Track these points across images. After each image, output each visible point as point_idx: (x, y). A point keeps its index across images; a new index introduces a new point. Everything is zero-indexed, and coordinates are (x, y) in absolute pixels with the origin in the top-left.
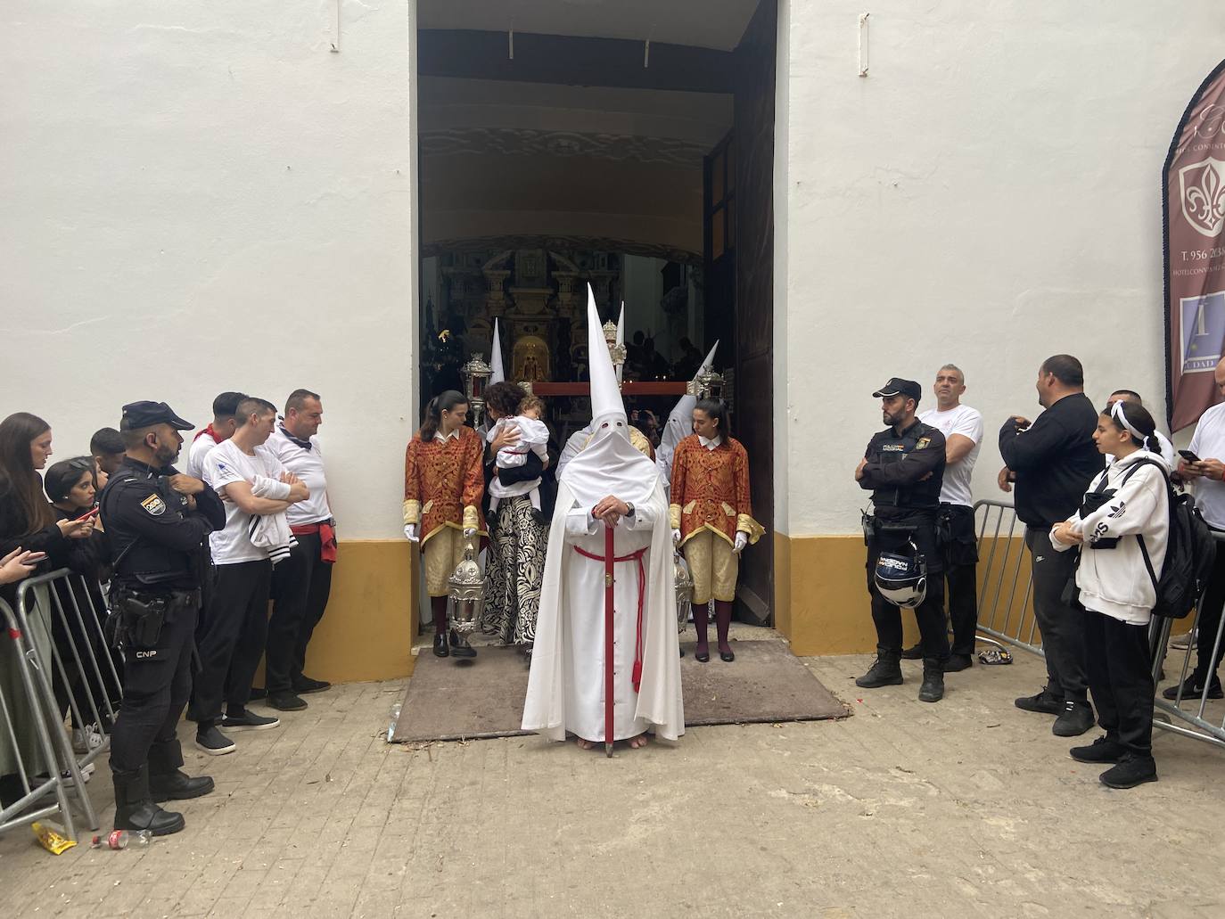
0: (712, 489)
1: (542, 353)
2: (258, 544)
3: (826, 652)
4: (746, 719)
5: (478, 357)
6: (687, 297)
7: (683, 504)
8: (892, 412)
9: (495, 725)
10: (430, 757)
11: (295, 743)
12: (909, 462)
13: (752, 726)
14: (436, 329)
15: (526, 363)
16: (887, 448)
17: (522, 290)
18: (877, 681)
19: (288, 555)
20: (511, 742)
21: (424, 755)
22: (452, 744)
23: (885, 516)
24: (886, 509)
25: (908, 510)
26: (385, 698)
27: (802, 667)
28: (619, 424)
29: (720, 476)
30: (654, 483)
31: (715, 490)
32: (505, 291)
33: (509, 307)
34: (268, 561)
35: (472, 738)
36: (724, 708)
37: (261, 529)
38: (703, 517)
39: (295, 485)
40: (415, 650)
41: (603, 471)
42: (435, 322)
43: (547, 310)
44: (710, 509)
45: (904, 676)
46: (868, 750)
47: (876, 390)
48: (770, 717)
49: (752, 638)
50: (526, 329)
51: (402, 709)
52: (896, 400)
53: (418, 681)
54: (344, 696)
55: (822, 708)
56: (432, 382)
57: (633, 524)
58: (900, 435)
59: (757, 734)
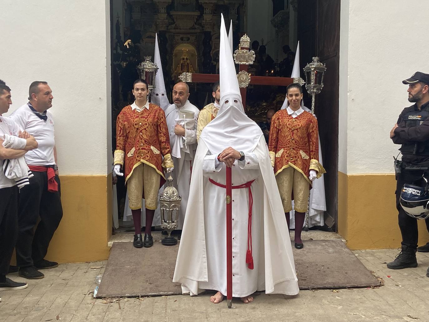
0: (294, 141)
1: (193, 55)
2: (9, 177)
3: (369, 248)
4: (316, 287)
5: (149, 58)
6: (289, 18)
7: (276, 151)
8: (413, 93)
9: (159, 289)
10: (120, 306)
11: (37, 298)
12: (424, 126)
13: (319, 291)
14: (122, 39)
15: (182, 62)
16: (411, 117)
17: (179, 13)
18: (400, 265)
19: (28, 183)
20: (169, 299)
21: (116, 305)
22: (133, 299)
23: (408, 161)
24: (409, 156)
25: (423, 157)
26: (92, 272)
27: (353, 256)
28: (235, 101)
29: (299, 134)
30: (258, 140)
31: (296, 142)
32: (168, 13)
33: (170, 24)
34: (15, 187)
35: (145, 296)
36: (302, 280)
37: (11, 168)
38: (288, 159)
39: (28, 139)
40: (110, 243)
41: (226, 132)
42: (122, 35)
43: (197, 26)
44: (292, 154)
45: (418, 262)
46: (391, 306)
47: (405, 79)
48: (332, 286)
49: (322, 238)
50: (182, 39)
51: (102, 279)
52: (416, 85)
53: (112, 262)
54: (66, 271)
55: (364, 281)
56: (120, 74)
57: (244, 165)
58: (420, 109)
59: (322, 295)
